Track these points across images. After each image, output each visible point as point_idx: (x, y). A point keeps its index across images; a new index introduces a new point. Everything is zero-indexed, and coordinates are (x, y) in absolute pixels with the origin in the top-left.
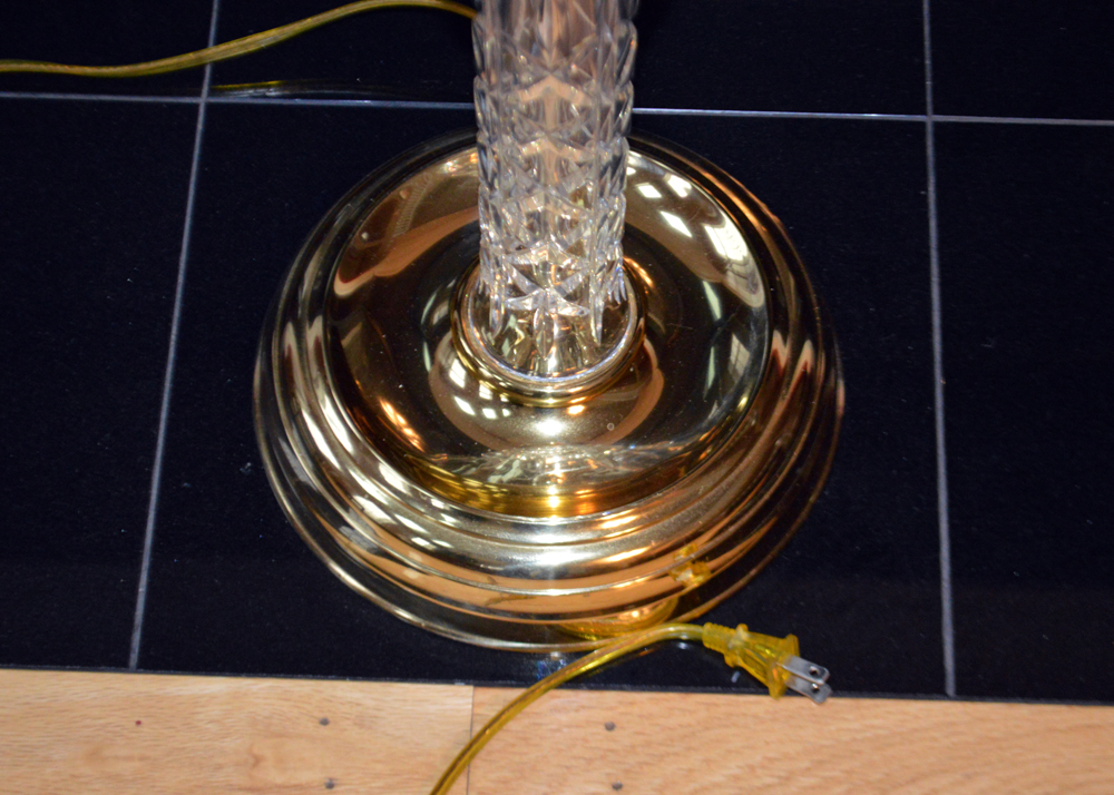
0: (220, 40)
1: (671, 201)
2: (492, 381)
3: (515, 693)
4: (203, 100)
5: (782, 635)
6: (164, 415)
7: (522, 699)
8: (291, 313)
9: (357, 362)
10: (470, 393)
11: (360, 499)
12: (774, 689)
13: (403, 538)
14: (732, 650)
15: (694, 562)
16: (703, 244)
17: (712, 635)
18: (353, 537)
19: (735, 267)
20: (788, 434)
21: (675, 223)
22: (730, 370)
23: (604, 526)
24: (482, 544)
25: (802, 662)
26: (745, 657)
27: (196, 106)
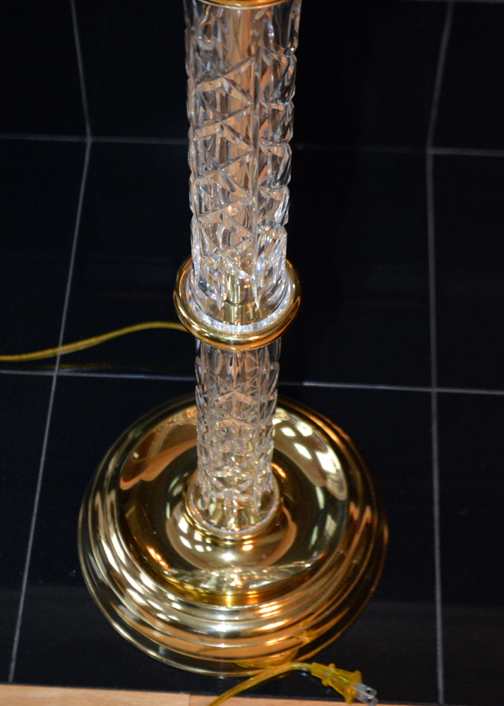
0: (66, 342)
1: (300, 438)
2: (202, 531)
3: (212, 699)
4: (55, 374)
5: (352, 670)
6: (30, 544)
7: (216, 702)
8: (100, 487)
9: (135, 526)
10: (190, 536)
11: (130, 591)
12: (348, 699)
13: (153, 614)
14: (326, 677)
15: (308, 630)
16: (315, 463)
17: (317, 669)
18: (126, 612)
19: (333, 477)
20: (359, 557)
21: (302, 450)
22: (325, 534)
23: (261, 611)
24: (196, 620)
25: (363, 686)
26: (333, 682)
27: (51, 378)
